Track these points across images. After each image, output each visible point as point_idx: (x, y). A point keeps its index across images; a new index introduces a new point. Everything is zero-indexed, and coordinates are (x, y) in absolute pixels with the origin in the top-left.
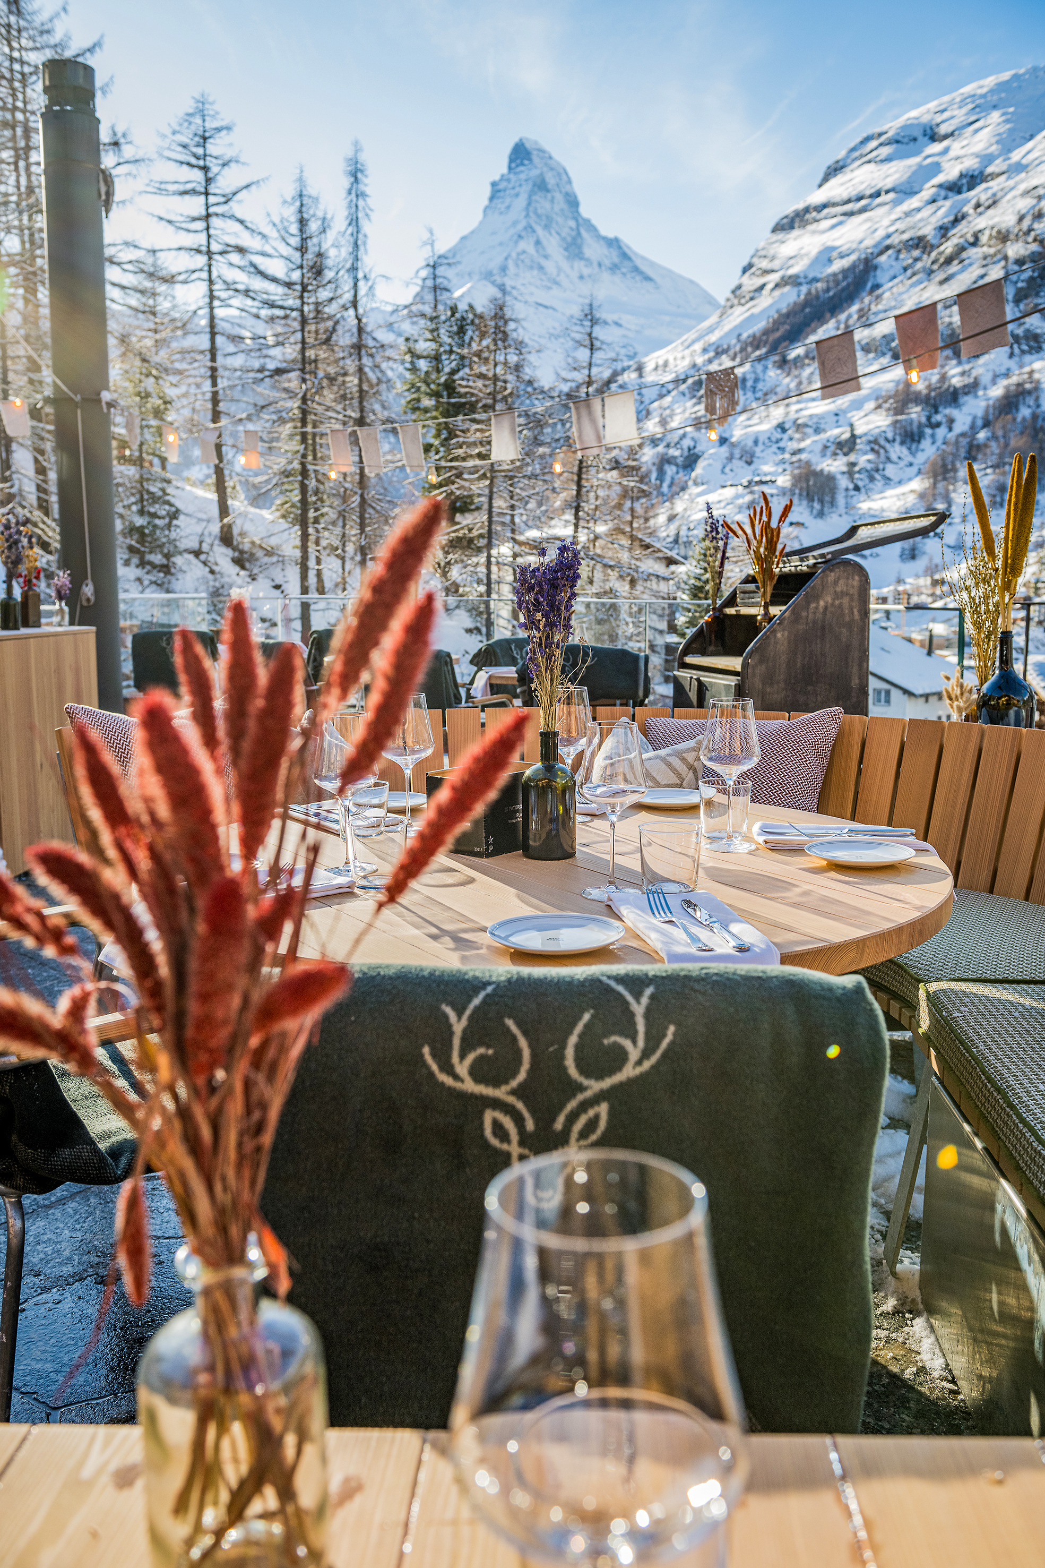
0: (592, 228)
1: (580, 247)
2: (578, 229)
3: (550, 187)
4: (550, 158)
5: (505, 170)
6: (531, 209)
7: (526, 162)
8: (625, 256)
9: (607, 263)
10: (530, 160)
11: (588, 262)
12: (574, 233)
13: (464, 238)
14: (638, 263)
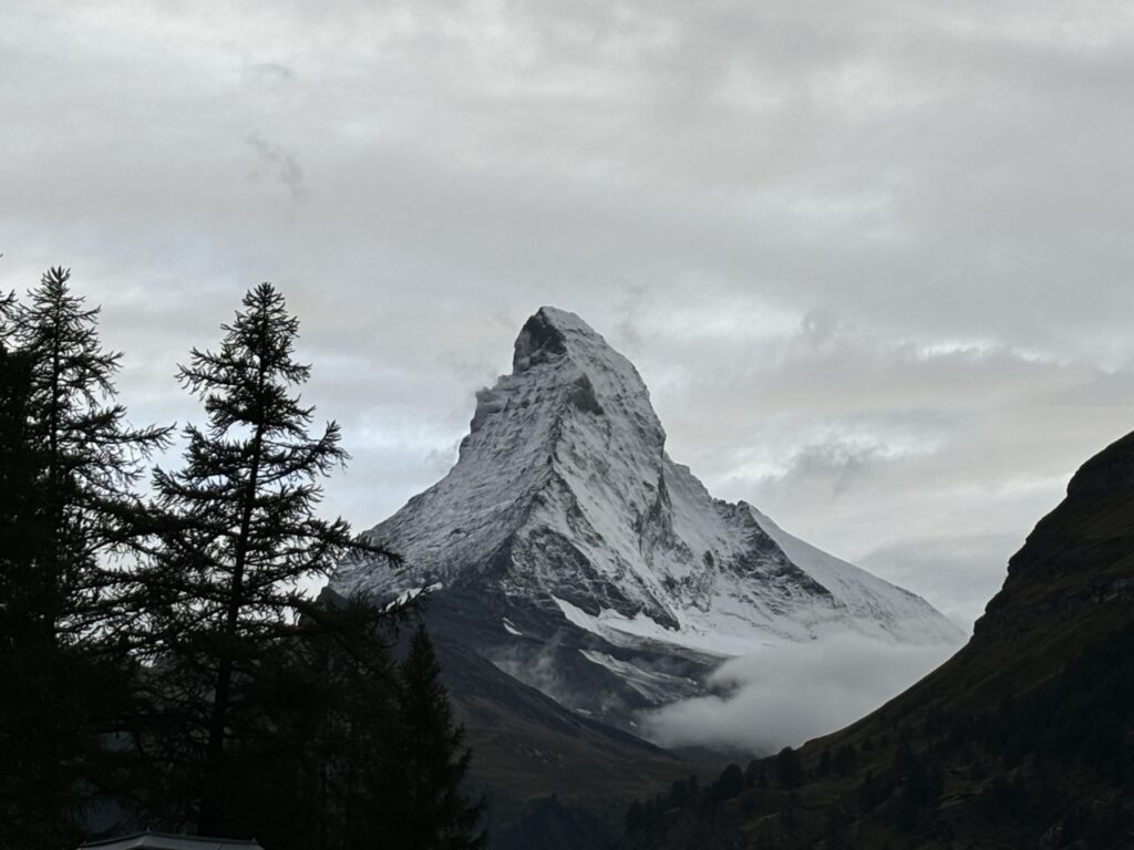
0: (692, 487)
1: (665, 525)
2: (661, 485)
3: (601, 403)
4: (605, 347)
5: (509, 370)
6: (561, 447)
7: (551, 355)
8: (764, 543)
9: (725, 555)
10: (561, 350)
11: (684, 552)
12: (652, 497)
13: (416, 502)
14: (794, 558)
